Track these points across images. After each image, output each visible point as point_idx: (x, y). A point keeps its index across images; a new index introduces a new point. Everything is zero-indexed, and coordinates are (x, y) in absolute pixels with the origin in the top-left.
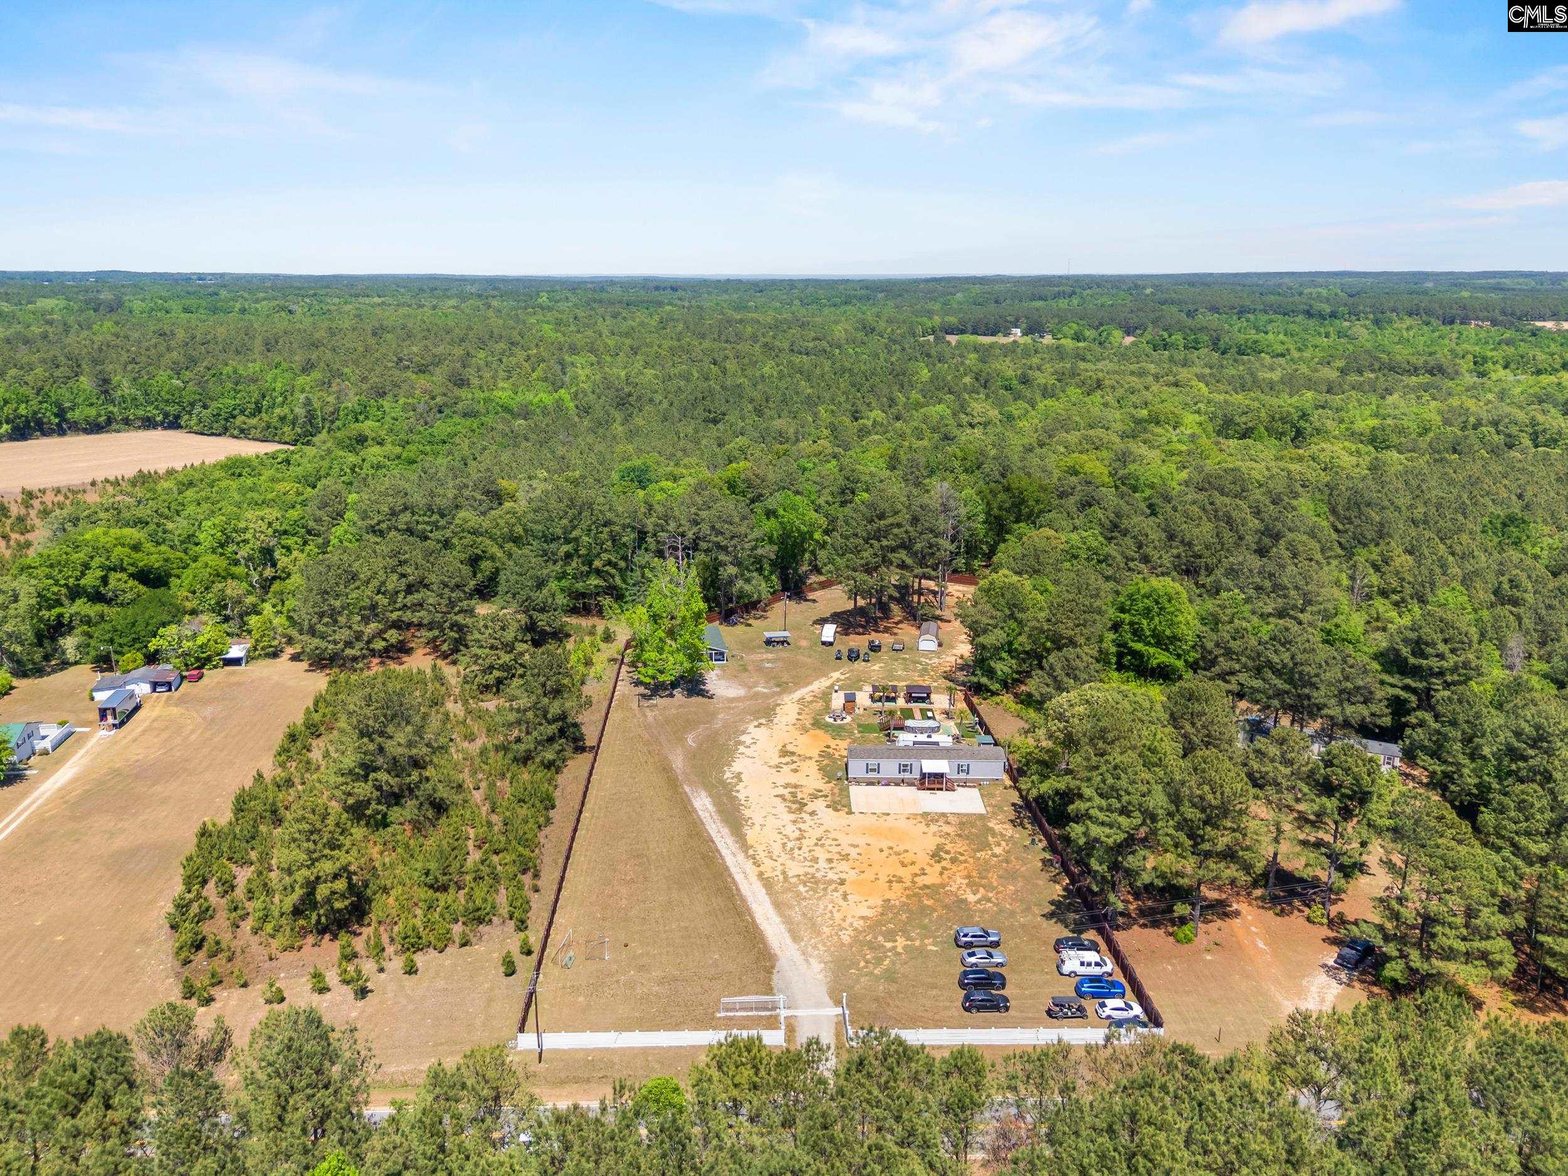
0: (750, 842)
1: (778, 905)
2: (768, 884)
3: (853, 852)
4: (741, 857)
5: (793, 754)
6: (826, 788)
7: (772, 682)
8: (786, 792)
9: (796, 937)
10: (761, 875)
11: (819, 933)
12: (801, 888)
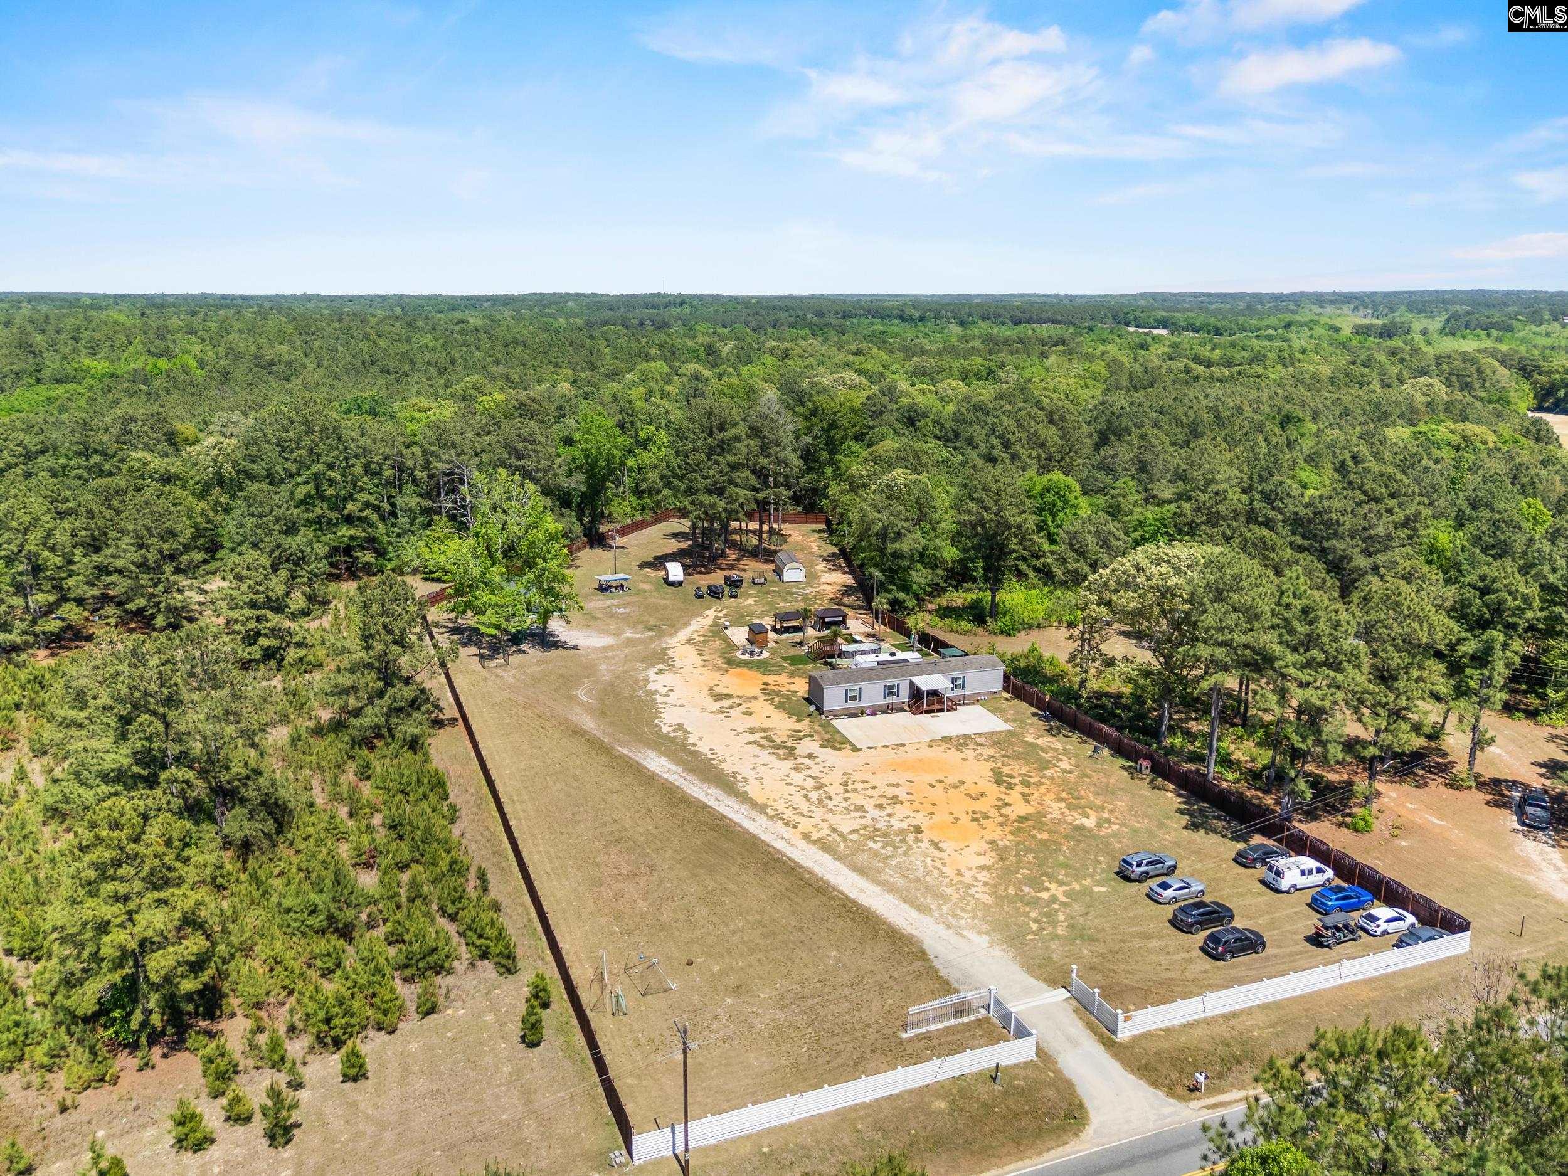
0: (760, 800)
1: (861, 871)
2: (824, 845)
3: (901, 792)
4: (763, 819)
5: (729, 696)
6: (804, 725)
7: (640, 627)
8: (756, 737)
9: (921, 909)
10: (806, 836)
11: (946, 898)
12: (871, 844)
